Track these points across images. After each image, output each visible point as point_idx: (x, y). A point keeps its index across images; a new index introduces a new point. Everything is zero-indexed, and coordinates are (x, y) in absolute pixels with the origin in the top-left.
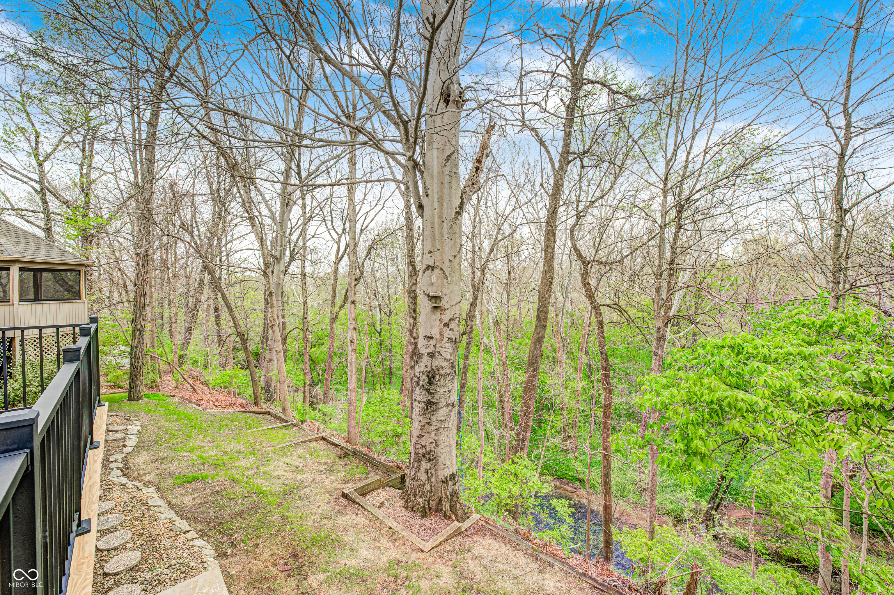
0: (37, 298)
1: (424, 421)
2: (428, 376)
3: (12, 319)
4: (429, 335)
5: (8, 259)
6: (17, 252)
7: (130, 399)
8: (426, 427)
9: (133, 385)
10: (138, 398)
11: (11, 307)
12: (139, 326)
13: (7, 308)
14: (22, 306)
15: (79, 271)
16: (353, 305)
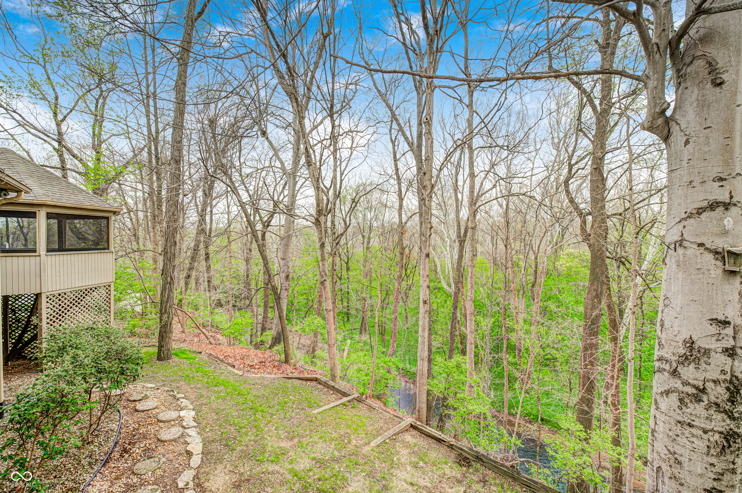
0: (62, 249)
1: (720, 467)
2: (728, 389)
3: (38, 272)
4: (721, 317)
5: (35, 202)
6: (45, 195)
7: (160, 358)
8: (727, 477)
9: (163, 343)
10: (168, 358)
11: (38, 258)
12: (169, 279)
13: (33, 259)
14: (49, 257)
15: (108, 218)
16: (427, 259)
